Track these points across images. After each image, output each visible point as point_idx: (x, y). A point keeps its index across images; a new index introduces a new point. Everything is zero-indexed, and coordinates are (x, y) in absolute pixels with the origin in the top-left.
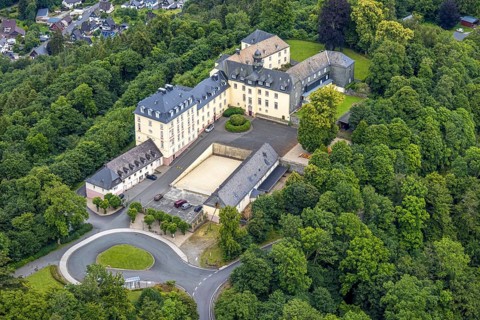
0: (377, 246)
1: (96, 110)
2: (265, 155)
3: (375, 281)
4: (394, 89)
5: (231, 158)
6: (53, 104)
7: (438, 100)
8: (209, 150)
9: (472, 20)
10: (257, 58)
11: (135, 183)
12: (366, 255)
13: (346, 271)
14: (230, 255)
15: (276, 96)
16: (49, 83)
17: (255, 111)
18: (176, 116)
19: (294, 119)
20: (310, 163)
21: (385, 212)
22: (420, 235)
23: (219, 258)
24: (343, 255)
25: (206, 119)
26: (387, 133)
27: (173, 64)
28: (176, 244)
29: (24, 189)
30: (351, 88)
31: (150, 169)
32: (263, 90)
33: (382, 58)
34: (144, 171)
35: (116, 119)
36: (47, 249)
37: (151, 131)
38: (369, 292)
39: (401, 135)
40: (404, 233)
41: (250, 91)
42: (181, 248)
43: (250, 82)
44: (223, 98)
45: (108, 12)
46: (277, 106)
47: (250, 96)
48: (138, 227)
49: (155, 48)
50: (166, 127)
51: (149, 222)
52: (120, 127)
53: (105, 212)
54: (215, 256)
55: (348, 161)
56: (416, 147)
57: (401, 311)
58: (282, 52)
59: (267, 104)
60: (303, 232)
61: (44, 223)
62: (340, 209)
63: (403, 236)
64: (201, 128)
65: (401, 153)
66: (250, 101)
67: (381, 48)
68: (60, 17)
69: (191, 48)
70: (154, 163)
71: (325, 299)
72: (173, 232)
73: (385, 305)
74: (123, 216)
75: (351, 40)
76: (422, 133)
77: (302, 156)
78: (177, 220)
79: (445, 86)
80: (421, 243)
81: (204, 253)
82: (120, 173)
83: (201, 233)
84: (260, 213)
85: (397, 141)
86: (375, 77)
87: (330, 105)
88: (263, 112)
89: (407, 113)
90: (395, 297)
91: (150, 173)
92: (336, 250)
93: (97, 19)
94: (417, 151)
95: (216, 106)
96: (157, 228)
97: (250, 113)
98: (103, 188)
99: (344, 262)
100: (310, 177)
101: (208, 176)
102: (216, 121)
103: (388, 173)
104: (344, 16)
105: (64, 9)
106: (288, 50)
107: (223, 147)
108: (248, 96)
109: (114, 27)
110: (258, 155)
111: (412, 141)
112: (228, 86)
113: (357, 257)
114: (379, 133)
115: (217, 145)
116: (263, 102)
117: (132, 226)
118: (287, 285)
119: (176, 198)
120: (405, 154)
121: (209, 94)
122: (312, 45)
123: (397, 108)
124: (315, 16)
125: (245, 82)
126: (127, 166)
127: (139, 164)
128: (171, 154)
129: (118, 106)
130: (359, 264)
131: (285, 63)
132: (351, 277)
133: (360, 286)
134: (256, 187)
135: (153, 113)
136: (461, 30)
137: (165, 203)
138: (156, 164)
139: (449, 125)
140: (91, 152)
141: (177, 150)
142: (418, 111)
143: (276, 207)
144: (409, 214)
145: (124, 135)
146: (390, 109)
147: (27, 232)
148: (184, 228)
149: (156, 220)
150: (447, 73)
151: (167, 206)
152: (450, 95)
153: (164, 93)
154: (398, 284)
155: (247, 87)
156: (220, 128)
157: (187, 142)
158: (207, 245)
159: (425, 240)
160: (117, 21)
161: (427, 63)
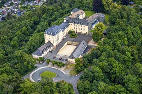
0: (121, 67)
1: (29, 34)
2: (83, 43)
3: (121, 76)
4: (118, 23)
5: (73, 45)
6: (16, 33)
7: (130, 25)
8: (66, 43)
9: (133, 3)
10: (78, 16)
11: (46, 54)
12: (118, 69)
13: (112, 74)
14: (78, 72)
15: (84, 27)
16: (13, 27)
17: (78, 31)
18: (57, 34)
19: (90, 33)
20: (97, 45)
21: (121, 57)
22: (130, 63)
23: (75, 73)
24: (111, 70)
25: (64, 34)
26: (118, 35)
27: (50, 20)
28: (62, 70)
29: (16, 57)
30: (105, 23)
31: (50, 50)
32: (80, 25)
33: (114, 14)
34: (49, 50)
35: (38, 36)
36: (25, 73)
37: (50, 39)
38: (119, 79)
39: (122, 35)
40: (126, 63)
41: (76, 26)
42: (64, 71)
43: (76, 23)
44: (68, 28)
45: (18, 7)
46: (84, 29)
47: (76, 27)
48: (50, 66)
49: (43, 15)
50: (54, 37)
51: (53, 64)
52: (39, 38)
53: (39, 62)
54: (74, 73)
55: (108, 44)
56: (126, 39)
57: (130, 84)
58: (83, 14)
59: (81, 29)
60: (100, 64)
61: (24, 66)
62: (108, 57)
63: (126, 64)
64: (63, 37)
65: (122, 40)
66: (76, 29)
67: (113, 11)
68: (4, 9)
69: (54, 15)
70: (51, 48)
71: (108, 82)
72: (61, 66)
73: (124, 83)
74: (45, 63)
75: (102, 10)
76: (127, 35)
77: (94, 43)
78: (61, 63)
79: (132, 21)
80: (131, 65)
81: (70, 72)
82: (42, 51)
83: (68, 66)
84: (85, 59)
85: (121, 37)
86: (112, 20)
87: (101, 28)
88: (80, 32)
89: (122, 29)
90: (127, 80)
91: (50, 51)
92: (109, 68)
93: (15, 9)
94: (126, 40)
95: (67, 31)
96: (56, 66)
97: (76, 32)
98: (38, 55)
99: (112, 71)
100: (98, 49)
101: (67, 50)
102: (67, 35)
103: (119, 46)
104: (100, 3)
105: (4, 7)
106: (85, 13)
107: (70, 42)
108: (75, 27)
109: (21, 11)
110: (82, 44)
111: (125, 37)
112: (69, 25)
113: (115, 70)
114: (115, 35)
115: (68, 42)
116: (80, 29)
117: (48, 65)
118: (97, 79)
119: (59, 57)
120: (123, 41)
121: (65, 27)
122: (90, 12)
123: (119, 28)
124: (92, 3)
125: (75, 23)
126: (44, 49)
127: (47, 48)
128: (56, 45)
129: (35, 33)
130: (116, 72)
131: (84, 17)
132: (114, 76)
133: (117, 78)
134: (82, 53)
135: (50, 33)
136: (130, 6)
137: (56, 59)
138: (52, 48)
139: (134, 32)
140: (32, 46)
141: (57, 44)
142: (125, 29)
143: (90, 58)
144: (127, 57)
145: (41, 40)
146: (117, 28)
147: (20, 69)
148: (63, 65)
149: (55, 63)
150: (132, 17)
151: (57, 59)
152: (133, 24)
153: (53, 27)
154: (128, 76)
155: (75, 25)
156: (68, 37)
157: (60, 41)
158: (71, 70)
159: (131, 64)
160: (22, 10)
161: (125, 15)
